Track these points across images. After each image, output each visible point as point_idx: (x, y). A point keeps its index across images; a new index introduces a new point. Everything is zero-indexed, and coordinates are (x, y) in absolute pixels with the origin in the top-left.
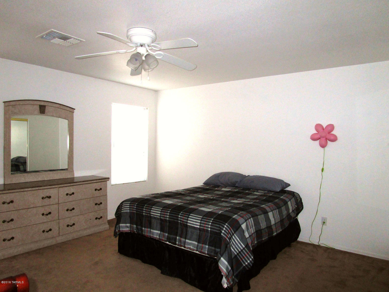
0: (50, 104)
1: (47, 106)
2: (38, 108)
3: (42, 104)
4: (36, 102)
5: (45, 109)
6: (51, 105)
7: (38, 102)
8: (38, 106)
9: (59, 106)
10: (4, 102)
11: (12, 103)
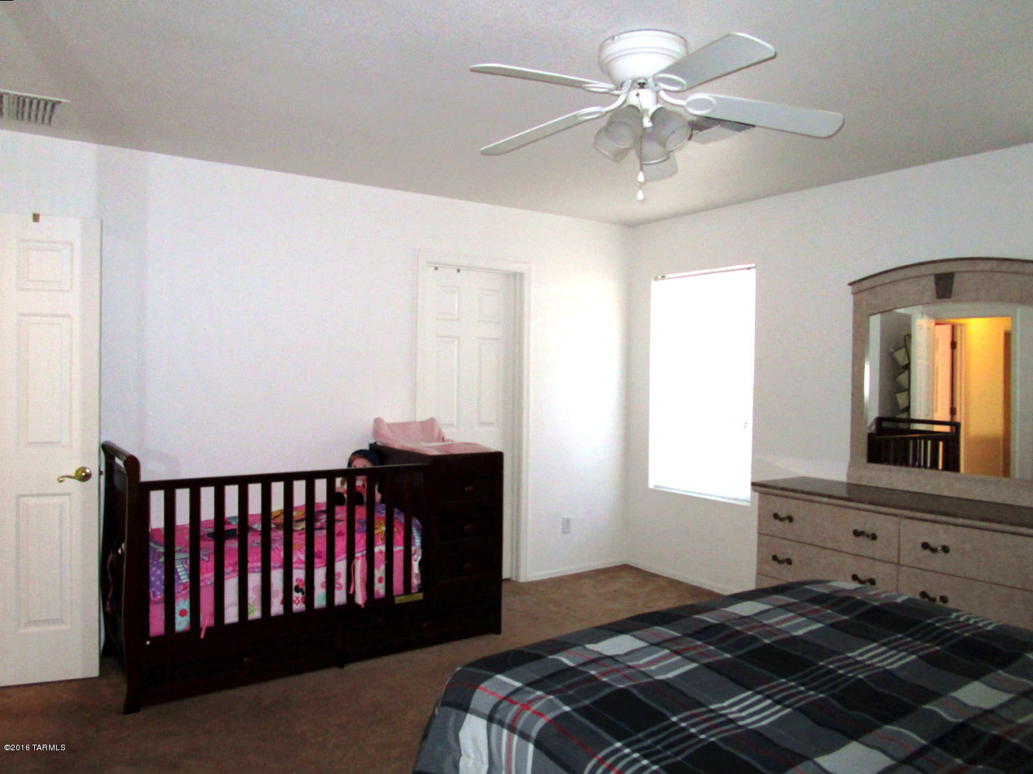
0: (964, 266)
1: (957, 272)
2: (930, 283)
3: (942, 269)
4: (923, 270)
5: (951, 284)
6: (969, 268)
7: (930, 266)
8: (933, 278)
9: (994, 264)
10: (850, 284)
11: (867, 284)
